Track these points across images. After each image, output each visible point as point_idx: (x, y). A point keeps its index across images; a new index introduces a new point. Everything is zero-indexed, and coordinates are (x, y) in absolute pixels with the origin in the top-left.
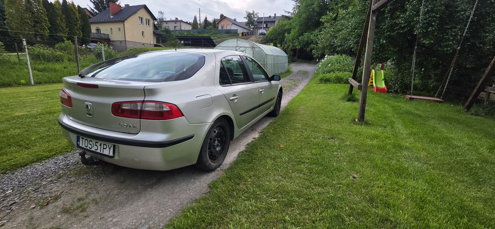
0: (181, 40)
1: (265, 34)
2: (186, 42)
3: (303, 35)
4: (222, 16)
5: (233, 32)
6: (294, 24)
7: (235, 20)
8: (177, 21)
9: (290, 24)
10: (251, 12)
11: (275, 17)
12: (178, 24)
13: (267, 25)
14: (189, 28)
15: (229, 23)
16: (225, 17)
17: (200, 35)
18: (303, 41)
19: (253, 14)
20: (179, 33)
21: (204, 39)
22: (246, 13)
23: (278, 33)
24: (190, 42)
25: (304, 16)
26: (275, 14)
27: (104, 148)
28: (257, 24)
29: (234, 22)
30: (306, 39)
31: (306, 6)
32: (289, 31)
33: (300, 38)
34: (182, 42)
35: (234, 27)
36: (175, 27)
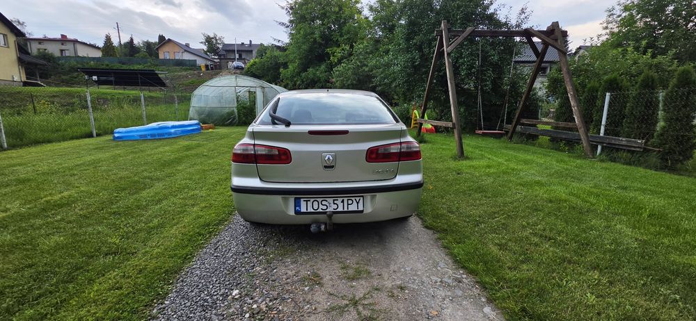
0: (90, 74)
1: (242, 68)
2: (101, 78)
3: (307, 71)
4: (161, 38)
5: (188, 63)
6: (291, 57)
7: (187, 45)
8: (64, 40)
9: (286, 56)
10: (212, 36)
11: (251, 45)
12: (69, 46)
13: (240, 56)
14: (99, 54)
15: (177, 49)
16: (169, 40)
17: (125, 67)
18: (308, 78)
19: (215, 38)
20: (77, 62)
21: (141, 74)
22: (203, 37)
23: (268, 68)
24: (112, 79)
25: (304, 47)
26: (250, 41)
27: (348, 204)
28: (224, 53)
29: (186, 48)
30: (311, 76)
31: (305, 36)
32: (285, 65)
33: (303, 75)
34: (95, 78)
35: (187, 57)
36: (62, 51)
